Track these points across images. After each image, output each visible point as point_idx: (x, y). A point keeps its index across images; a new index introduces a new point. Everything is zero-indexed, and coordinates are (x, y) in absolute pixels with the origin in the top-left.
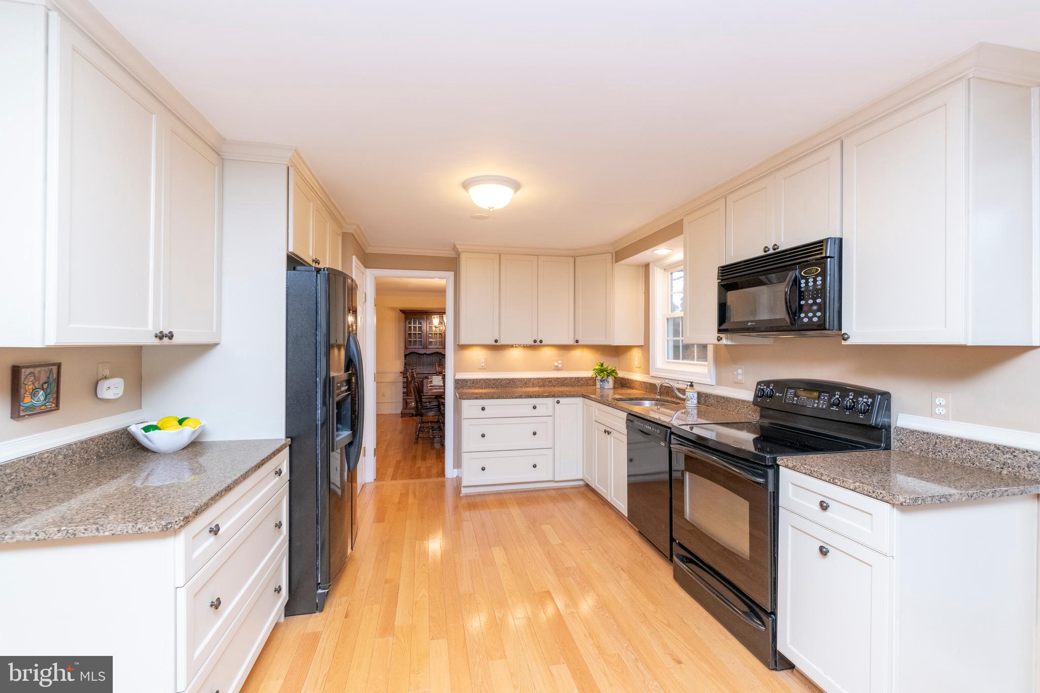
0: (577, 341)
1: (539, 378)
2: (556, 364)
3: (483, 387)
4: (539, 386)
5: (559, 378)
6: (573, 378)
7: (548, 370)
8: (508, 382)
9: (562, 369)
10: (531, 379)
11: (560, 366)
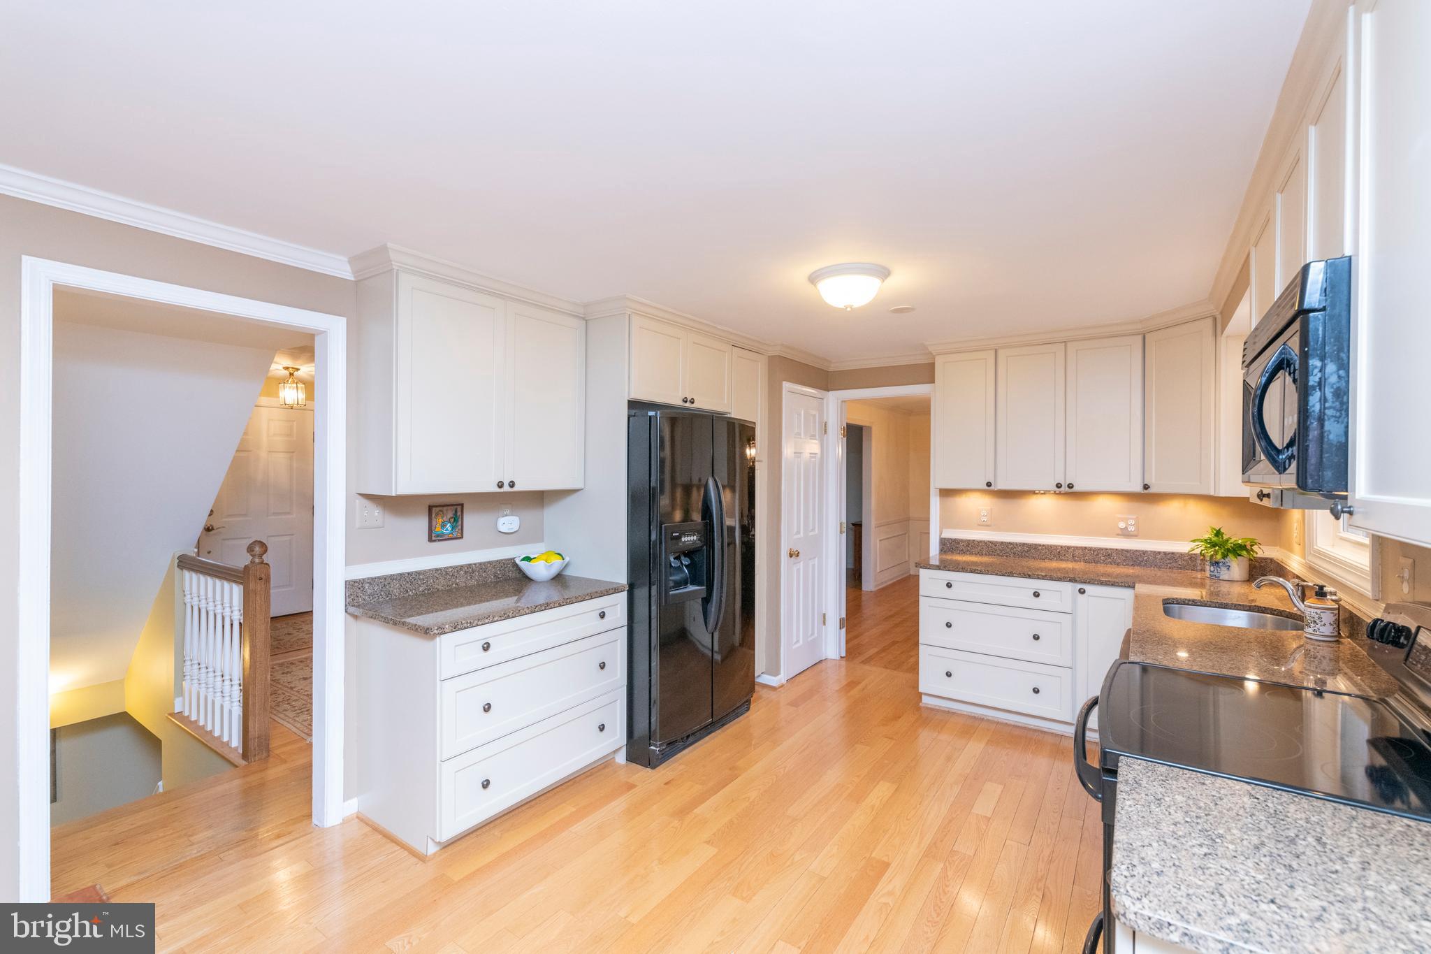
0: (1146, 487)
1: (1086, 548)
2: (1122, 525)
3: (984, 553)
4: (1086, 561)
5: (1127, 551)
6: (1159, 553)
7: (1107, 534)
8: (1026, 549)
9: (1136, 536)
10: (1069, 548)
11: (1131, 529)
